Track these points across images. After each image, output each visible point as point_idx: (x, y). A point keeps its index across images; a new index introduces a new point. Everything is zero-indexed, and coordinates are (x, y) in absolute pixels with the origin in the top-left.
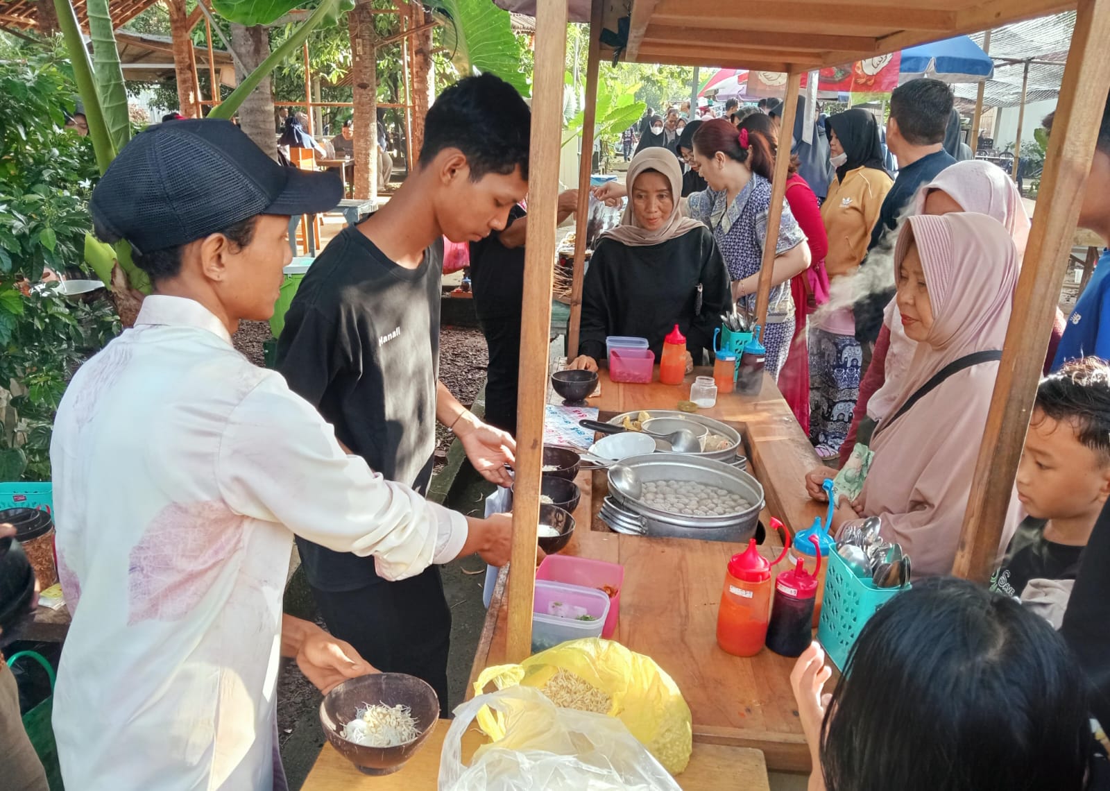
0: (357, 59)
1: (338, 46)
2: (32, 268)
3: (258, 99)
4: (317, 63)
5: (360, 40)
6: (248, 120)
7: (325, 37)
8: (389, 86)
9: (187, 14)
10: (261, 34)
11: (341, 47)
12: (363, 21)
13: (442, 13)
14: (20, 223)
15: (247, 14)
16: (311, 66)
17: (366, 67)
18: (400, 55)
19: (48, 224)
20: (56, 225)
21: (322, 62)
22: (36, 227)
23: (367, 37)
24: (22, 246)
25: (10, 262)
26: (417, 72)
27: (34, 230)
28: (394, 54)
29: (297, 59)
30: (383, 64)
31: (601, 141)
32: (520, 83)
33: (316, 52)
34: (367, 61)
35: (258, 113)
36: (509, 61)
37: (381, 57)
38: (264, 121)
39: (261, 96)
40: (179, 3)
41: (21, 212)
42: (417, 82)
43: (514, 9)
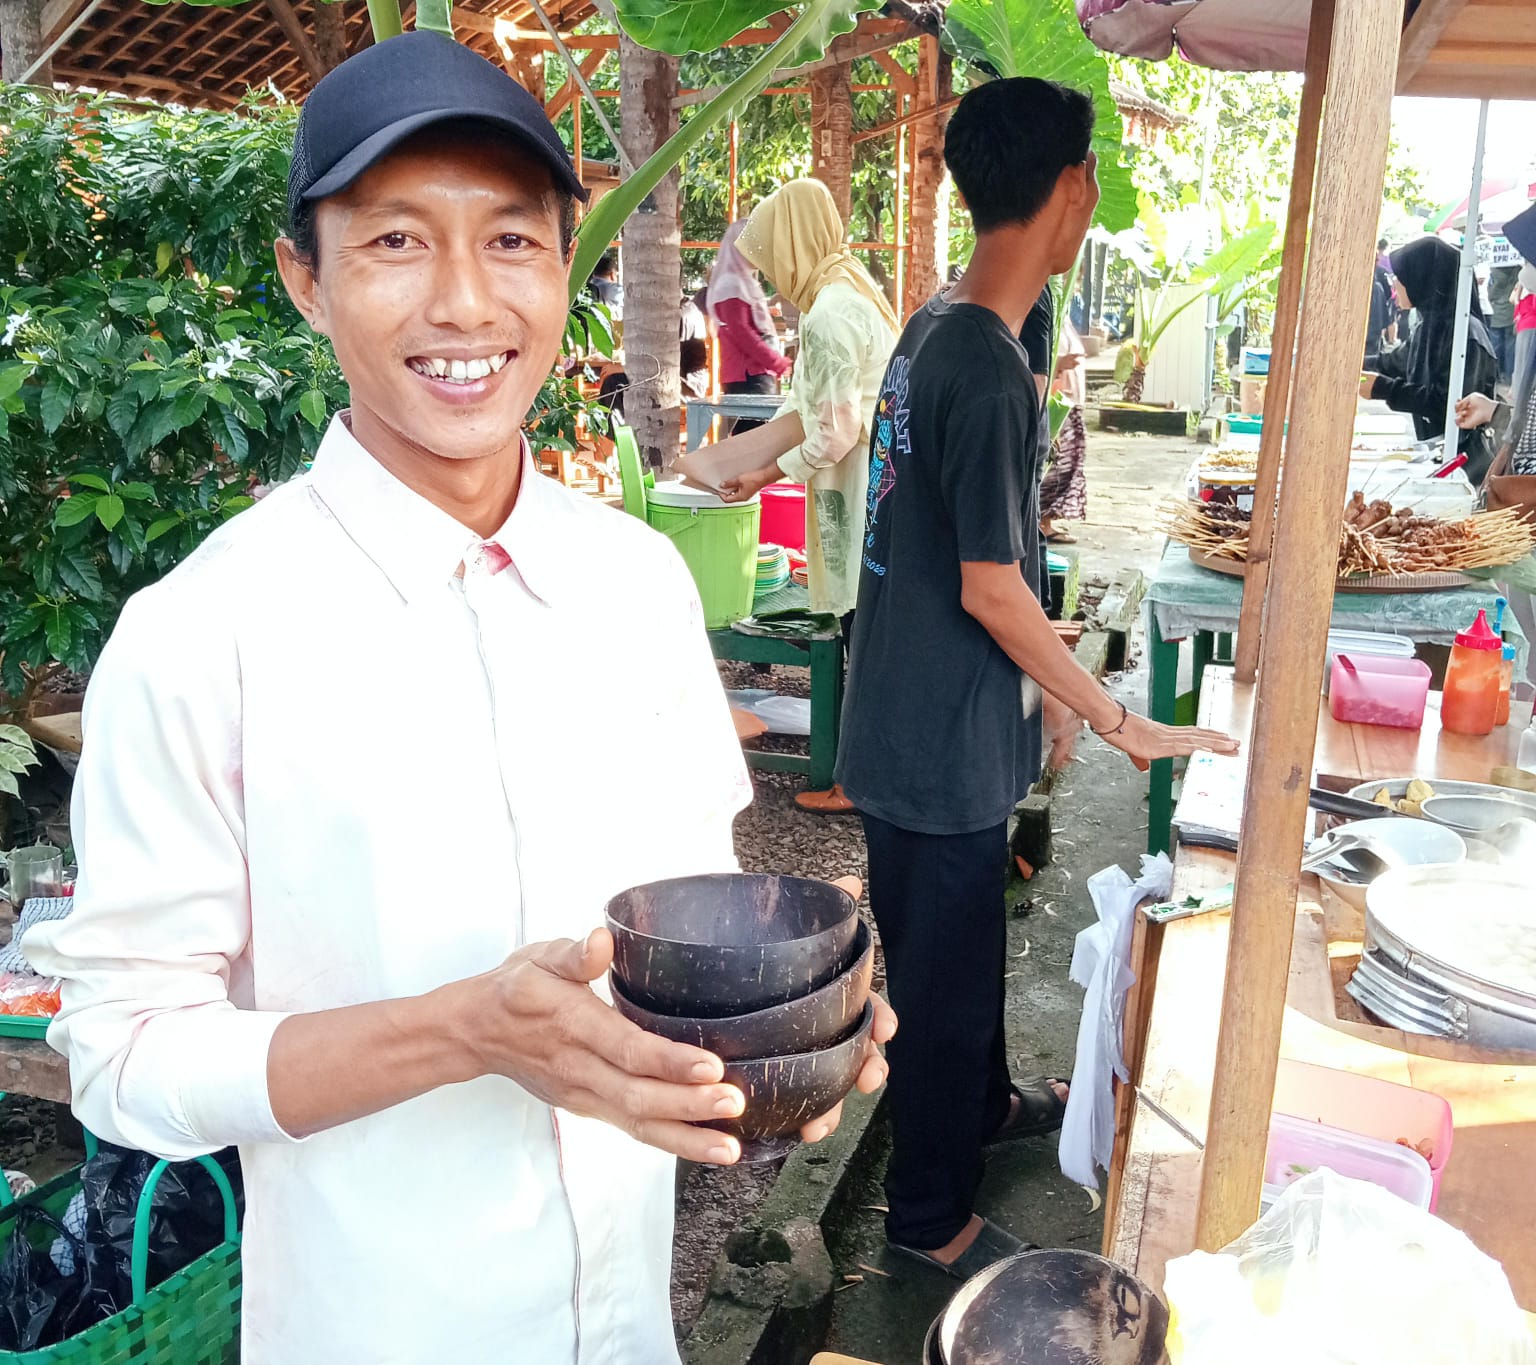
0: (822, 163)
1: (786, 148)
2: (280, 458)
3: (656, 226)
4: (750, 179)
5: (829, 132)
6: (637, 261)
7: (767, 135)
8: (869, 217)
9: (547, 101)
10: (668, 117)
11: (790, 151)
12: (836, 100)
13: (985, 70)
14: (270, 381)
15: (674, 33)
16: (741, 184)
17: (835, 178)
18: (890, 161)
19: (313, 383)
20: (327, 386)
21: (758, 178)
22: (294, 389)
23: (841, 127)
24: (268, 418)
25: (246, 445)
26: (919, 189)
27: (290, 394)
28: (879, 160)
29: (718, 172)
30: (860, 177)
31: (1246, 309)
32: (1120, 185)
33: (750, 160)
34: (837, 167)
35: (653, 249)
36: (1102, 147)
37: (858, 166)
38: (662, 263)
39: (660, 220)
40: (534, 82)
41: (272, 365)
42: (918, 205)
43: (1123, 49)
